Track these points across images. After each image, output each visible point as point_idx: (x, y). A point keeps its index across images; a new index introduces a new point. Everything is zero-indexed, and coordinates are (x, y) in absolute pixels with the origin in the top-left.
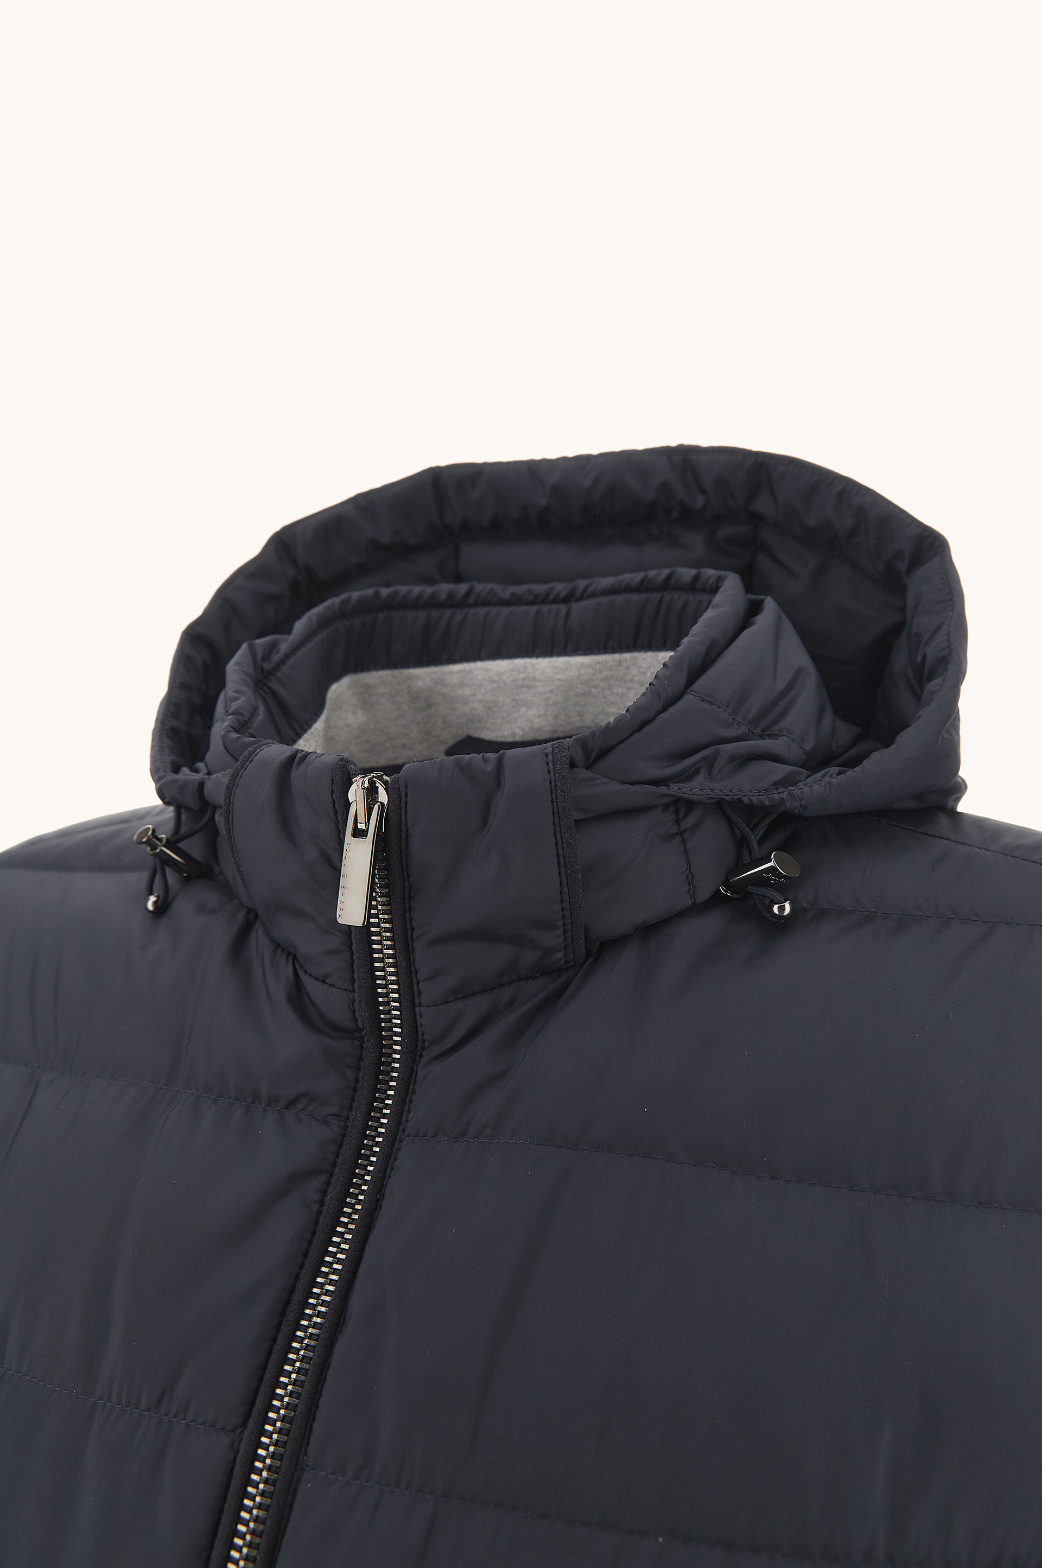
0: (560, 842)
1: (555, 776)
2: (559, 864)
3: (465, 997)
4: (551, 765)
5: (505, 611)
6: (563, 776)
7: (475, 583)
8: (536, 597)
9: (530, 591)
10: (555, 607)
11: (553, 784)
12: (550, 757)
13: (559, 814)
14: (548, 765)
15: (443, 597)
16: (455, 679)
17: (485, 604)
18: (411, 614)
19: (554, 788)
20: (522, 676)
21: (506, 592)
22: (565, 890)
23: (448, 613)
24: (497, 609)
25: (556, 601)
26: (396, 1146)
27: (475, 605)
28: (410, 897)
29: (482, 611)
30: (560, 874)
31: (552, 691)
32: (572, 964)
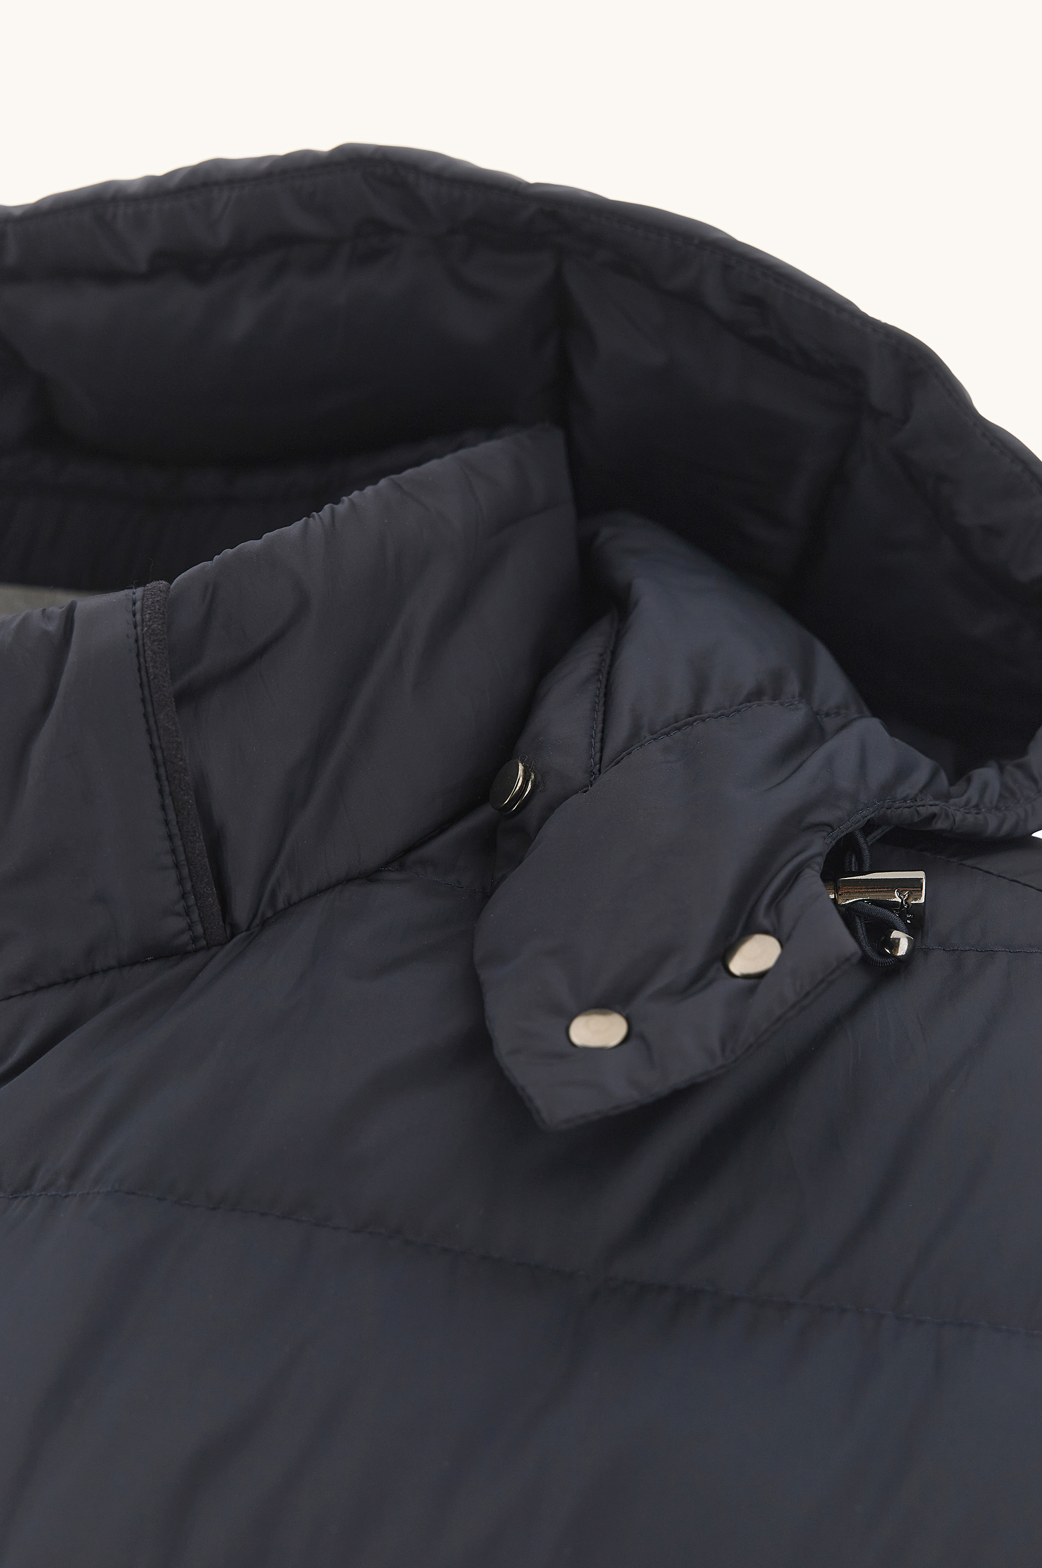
0: (154, 728)
1: (142, 630)
2: (155, 761)
3: (39, 989)
4: (138, 616)
6: (153, 630)
11: (140, 642)
12: (139, 604)
13: (149, 686)
14: (134, 615)
19: (141, 649)
22: (168, 801)
30: (158, 777)
32: (203, 943)
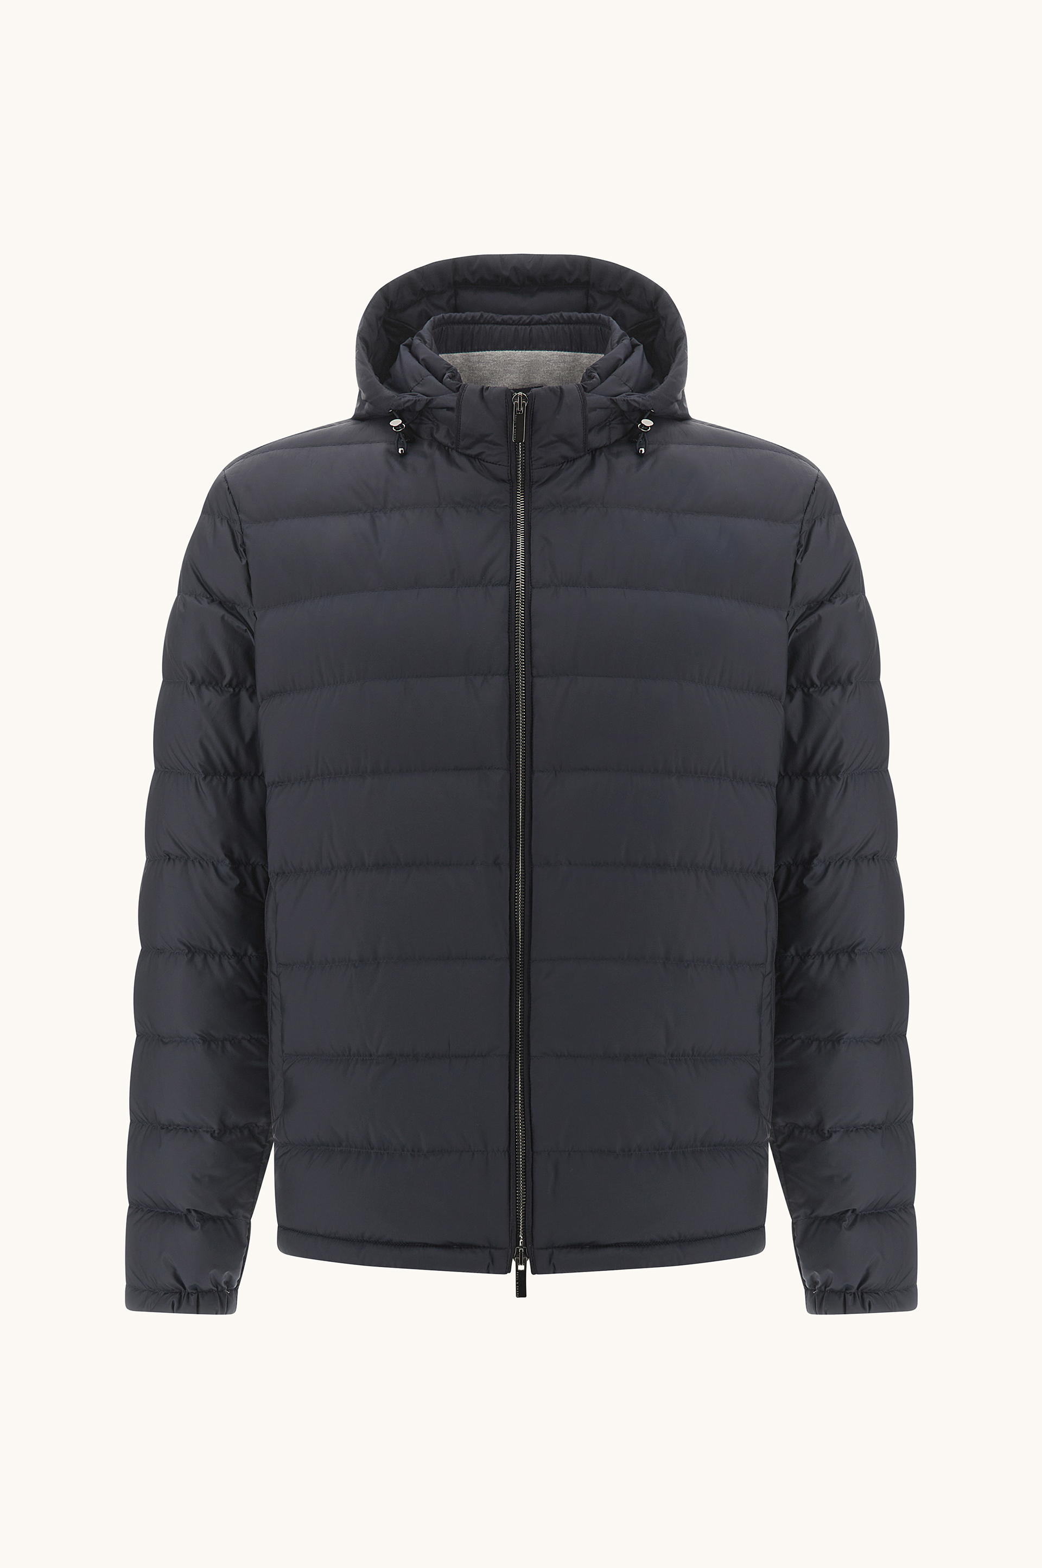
5: (500, 327)
7: (484, 313)
8: (514, 322)
9: (511, 319)
10: (524, 327)
15: (469, 319)
16: (475, 359)
17: (488, 323)
18: (456, 327)
20: (508, 359)
21: (499, 318)
22: (585, 432)
23: (471, 327)
24: (496, 326)
25: (524, 324)
26: (530, 512)
27: (484, 323)
28: (532, 435)
29: (488, 327)
31: (523, 366)
